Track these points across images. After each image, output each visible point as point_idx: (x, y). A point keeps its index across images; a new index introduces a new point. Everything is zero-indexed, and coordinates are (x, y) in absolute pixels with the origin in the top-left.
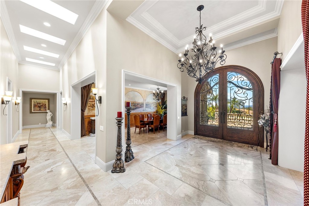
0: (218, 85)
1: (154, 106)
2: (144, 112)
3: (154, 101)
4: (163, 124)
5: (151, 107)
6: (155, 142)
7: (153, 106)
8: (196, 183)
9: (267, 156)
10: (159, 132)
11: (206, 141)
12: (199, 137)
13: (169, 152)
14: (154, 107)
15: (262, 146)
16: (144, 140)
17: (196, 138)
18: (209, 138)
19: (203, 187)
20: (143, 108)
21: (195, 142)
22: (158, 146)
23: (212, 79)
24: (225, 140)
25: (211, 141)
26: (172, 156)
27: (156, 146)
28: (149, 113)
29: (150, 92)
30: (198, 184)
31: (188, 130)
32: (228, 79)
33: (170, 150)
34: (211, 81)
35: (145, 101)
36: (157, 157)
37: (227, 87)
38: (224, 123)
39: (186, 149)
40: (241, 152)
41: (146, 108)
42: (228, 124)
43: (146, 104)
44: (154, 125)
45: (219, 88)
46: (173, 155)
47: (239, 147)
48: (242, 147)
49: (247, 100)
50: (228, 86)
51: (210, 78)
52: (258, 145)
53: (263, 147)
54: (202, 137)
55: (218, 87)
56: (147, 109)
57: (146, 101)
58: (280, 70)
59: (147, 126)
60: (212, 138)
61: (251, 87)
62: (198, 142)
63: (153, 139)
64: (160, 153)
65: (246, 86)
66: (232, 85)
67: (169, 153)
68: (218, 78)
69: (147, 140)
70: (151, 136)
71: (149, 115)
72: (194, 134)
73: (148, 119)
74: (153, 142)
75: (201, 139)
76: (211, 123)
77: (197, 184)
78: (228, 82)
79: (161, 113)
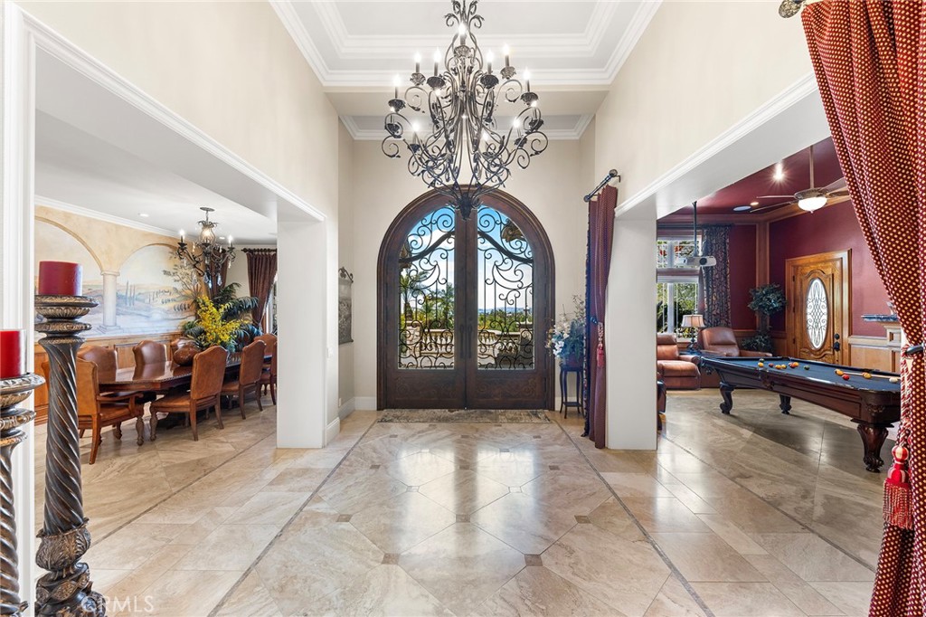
0: (452, 240)
1: (171, 305)
2: (108, 335)
3: (170, 283)
4: (236, 387)
5: (148, 309)
6: (219, 480)
7: (166, 306)
8: (498, 600)
9: (576, 430)
10: (221, 427)
11: (426, 426)
12: (398, 412)
13: (322, 507)
14: (168, 312)
15: (552, 408)
16: (142, 491)
17: (391, 421)
18: (426, 411)
19: (527, 602)
20: (101, 315)
21: (396, 436)
22: (249, 499)
23: (435, 218)
24: (472, 409)
25: (440, 420)
26: (344, 525)
27: (241, 502)
28: (146, 343)
29: (146, 235)
30: (506, 597)
31: (354, 395)
32: (479, 225)
33: (320, 500)
34: (431, 222)
35: (110, 279)
36: (275, 556)
37: (475, 249)
38: (470, 357)
39: (380, 470)
40: (524, 434)
41: (117, 314)
42: (479, 360)
43: (119, 297)
44: (194, 396)
45: (457, 249)
46: (347, 519)
47: (512, 420)
48: (516, 419)
49: (520, 288)
50: (480, 246)
51: (428, 212)
52: (545, 408)
53: (554, 410)
54: (406, 412)
55: (452, 246)
56: (121, 320)
57: (122, 281)
58: (614, 217)
59: (147, 407)
60: (435, 410)
61: (530, 256)
62: (404, 431)
63: (201, 468)
64: (276, 531)
65: (518, 252)
66: (488, 245)
67: (325, 515)
68: (453, 216)
69: (166, 485)
70: (177, 455)
71: (146, 351)
72: (376, 408)
73: (138, 374)
74: (211, 484)
75: (408, 419)
76: (433, 360)
77: (505, 605)
78: (479, 233)
79: (226, 338)
